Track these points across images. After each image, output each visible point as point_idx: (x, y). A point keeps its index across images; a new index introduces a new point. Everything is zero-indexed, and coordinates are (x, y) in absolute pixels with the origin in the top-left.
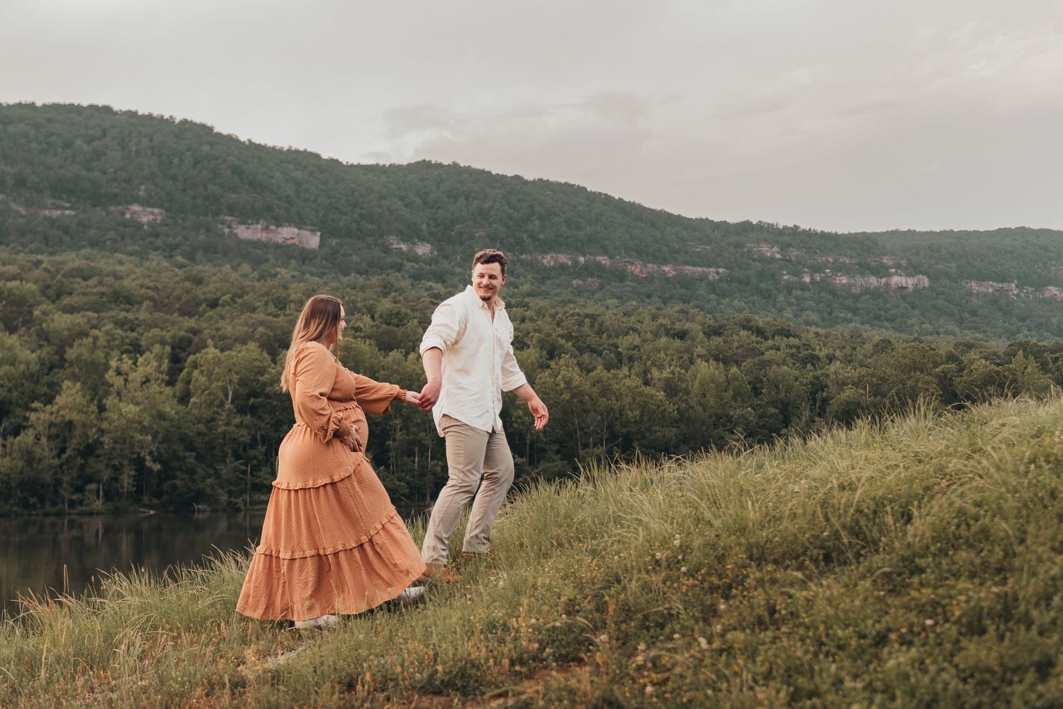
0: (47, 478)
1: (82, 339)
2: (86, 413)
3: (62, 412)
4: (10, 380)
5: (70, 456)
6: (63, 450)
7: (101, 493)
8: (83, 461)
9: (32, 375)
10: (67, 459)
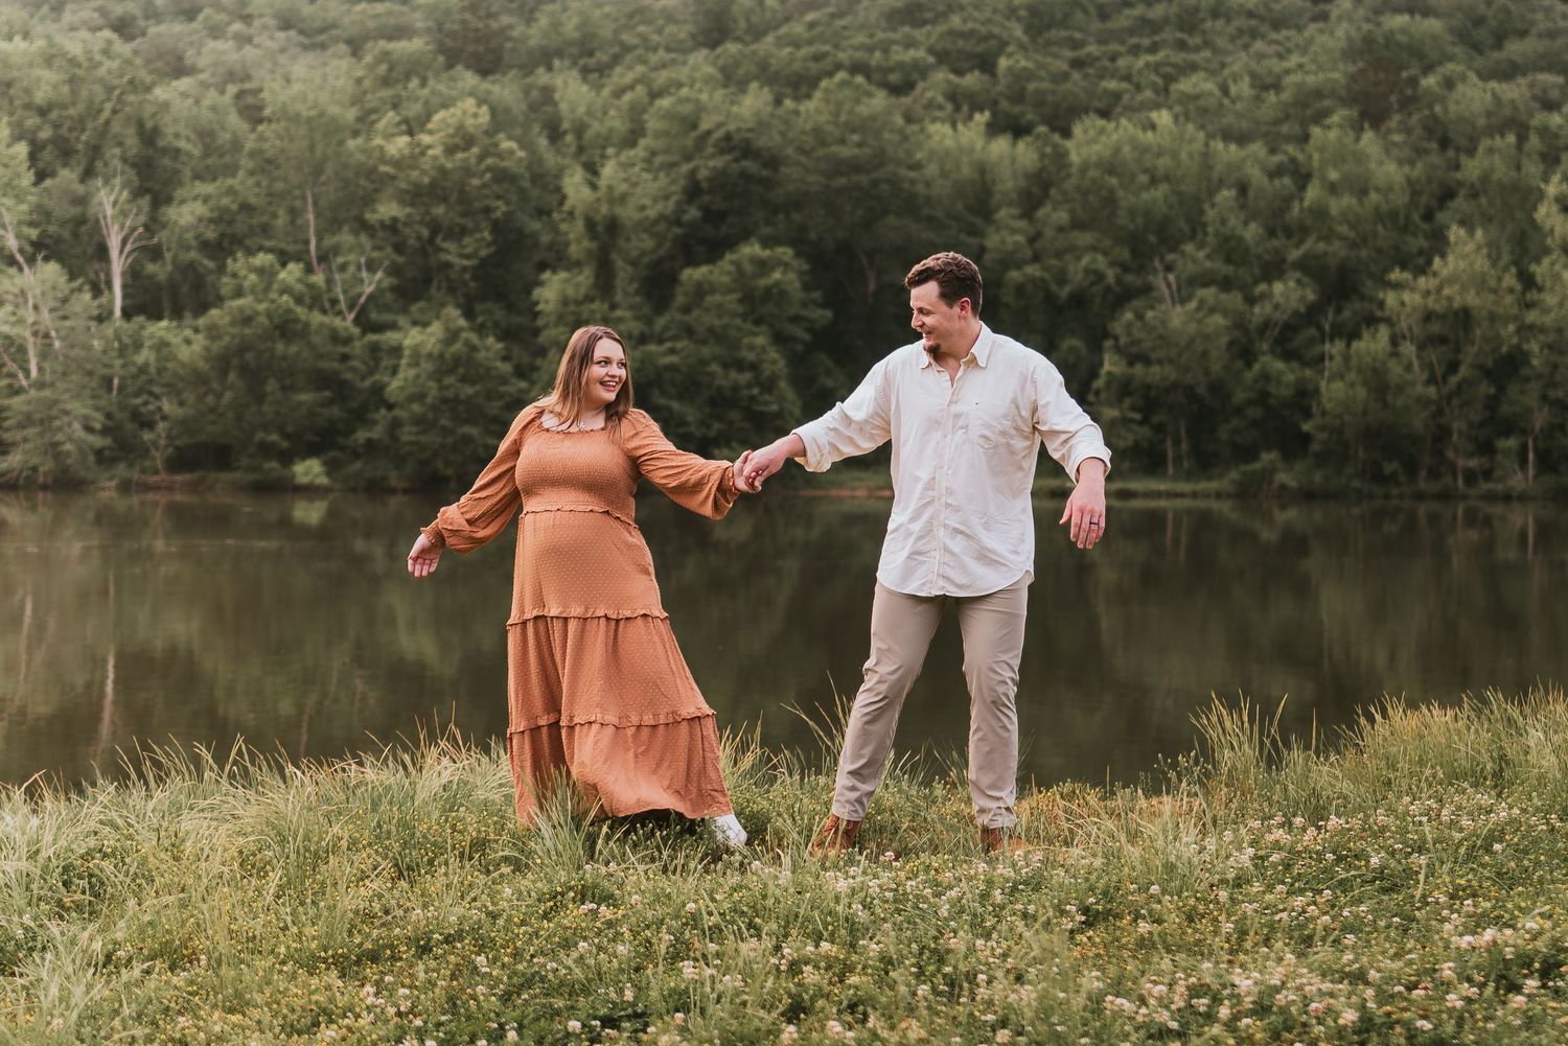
0: (1418, 422)
1: (1492, 137)
2: (1495, 291)
3: (1447, 291)
4: (1352, 226)
5: (1464, 381)
6: (1453, 367)
7: (1531, 456)
8: (1492, 390)
9: (1393, 215)
10: (1460, 385)
